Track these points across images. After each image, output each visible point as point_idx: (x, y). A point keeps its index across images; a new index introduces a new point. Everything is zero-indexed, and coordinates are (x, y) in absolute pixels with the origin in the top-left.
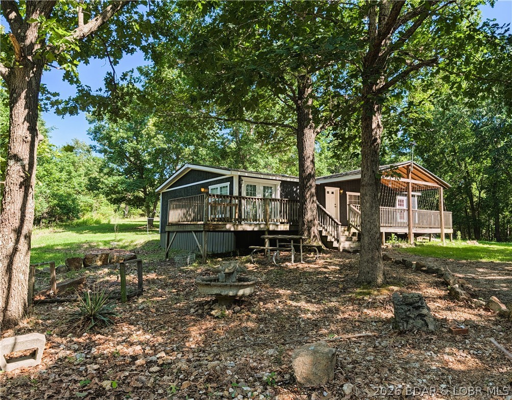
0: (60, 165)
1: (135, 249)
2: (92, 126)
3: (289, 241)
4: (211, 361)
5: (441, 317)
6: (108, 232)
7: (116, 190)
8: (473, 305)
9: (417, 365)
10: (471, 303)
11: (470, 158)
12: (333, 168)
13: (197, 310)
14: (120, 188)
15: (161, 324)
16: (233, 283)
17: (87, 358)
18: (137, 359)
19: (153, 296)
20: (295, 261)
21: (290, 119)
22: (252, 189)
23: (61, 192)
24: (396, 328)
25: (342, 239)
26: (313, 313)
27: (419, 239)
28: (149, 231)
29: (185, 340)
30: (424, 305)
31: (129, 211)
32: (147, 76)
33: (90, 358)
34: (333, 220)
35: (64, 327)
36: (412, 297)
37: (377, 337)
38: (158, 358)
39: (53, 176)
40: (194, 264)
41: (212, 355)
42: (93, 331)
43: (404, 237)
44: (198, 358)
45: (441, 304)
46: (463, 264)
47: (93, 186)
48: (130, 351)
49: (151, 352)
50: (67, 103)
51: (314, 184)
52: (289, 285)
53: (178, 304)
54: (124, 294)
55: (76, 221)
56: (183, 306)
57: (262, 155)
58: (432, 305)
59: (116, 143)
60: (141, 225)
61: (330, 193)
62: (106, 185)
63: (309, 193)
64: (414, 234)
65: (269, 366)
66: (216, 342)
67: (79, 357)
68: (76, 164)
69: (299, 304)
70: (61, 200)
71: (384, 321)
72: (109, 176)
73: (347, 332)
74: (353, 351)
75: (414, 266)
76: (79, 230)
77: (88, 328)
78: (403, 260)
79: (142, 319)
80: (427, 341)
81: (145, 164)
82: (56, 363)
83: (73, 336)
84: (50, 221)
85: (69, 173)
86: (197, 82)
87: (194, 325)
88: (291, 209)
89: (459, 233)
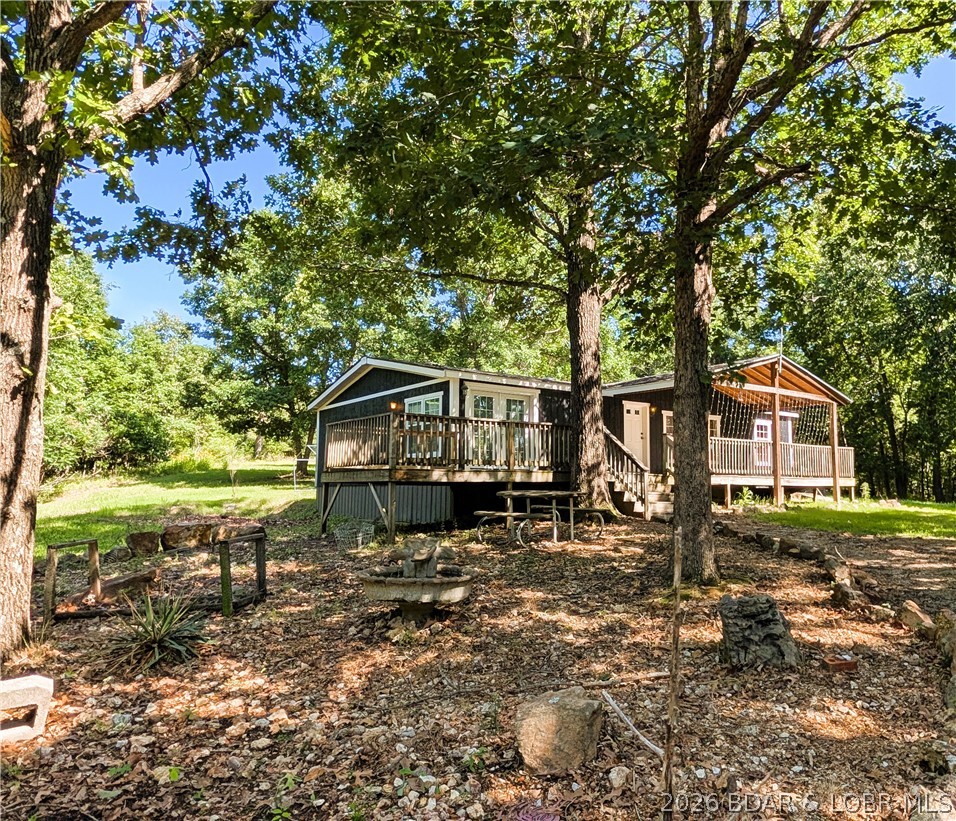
0: (130, 359)
1: (269, 517)
2: (191, 288)
3: (548, 500)
4: (371, 727)
5: (812, 640)
6: (221, 485)
7: (236, 406)
8: (873, 617)
9: (755, 730)
10: (871, 613)
11: (887, 351)
12: (643, 368)
13: (362, 630)
14: (243, 403)
15: (288, 657)
16: (427, 580)
17: (134, 723)
18: (231, 724)
19: (286, 603)
20: (560, 539)
21: (555, 275)
22: (486, 405)
23: (132, 410)
24: (726, 662)
25: (652, 497)
26: (578, 635)
27: (795, 497)
28: (298, 483)
29: (329, 687)
30: (778, 617)
31: (264, 447)
32: (285, 194)
33: (141, 723)
34: (633, 462)
35: (102, 664)
36: (755, 603)
37: (689, 678)
38: (271, 722)
39: (117, 380)
40: (371, 544)
41: (376, 715)
42: (157, 670)
43: (766, 493)
44: (347, 722)
45: (815, 615)
46: (868, 542)
47: (193, 399)
48: (219, 709)
49: (260, 710)
50: (118, 237)
51: (599, 396)
52: (543, 583)
53: (328, 620)
54: (229, 600)
55: (161, 465)
56: (338, 622)
57: (510, 342)
58: (798, 618)
59: (235, 319)
60: (283, 472)
61: (633, 412)
62: (217, 397)
63: (590, 413)
64: (785, 487)
65: (479, 735)
66: (388, 690)
67: (120, 721)
68: (162, 358)
69: (554, 618)
70: (132, 426)
71: (706, 648)
72: (224, 381)
73: (636, 669)
74: (641, 704)
75: (777, 546)
76: (167, 482)
77: (147, 666)
78: (757, 535)
79: (254, 648)
80: (779, 685)
81: (291, 359)
82: (73, 733)
83: (115, 682)
84: (111, 465)
85: (149, 374)
86: (374, 203)
87: (351, 659)
88: (556, 441)
89: (865, 486)
